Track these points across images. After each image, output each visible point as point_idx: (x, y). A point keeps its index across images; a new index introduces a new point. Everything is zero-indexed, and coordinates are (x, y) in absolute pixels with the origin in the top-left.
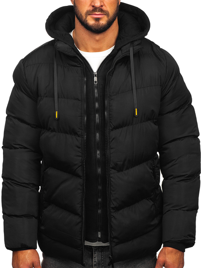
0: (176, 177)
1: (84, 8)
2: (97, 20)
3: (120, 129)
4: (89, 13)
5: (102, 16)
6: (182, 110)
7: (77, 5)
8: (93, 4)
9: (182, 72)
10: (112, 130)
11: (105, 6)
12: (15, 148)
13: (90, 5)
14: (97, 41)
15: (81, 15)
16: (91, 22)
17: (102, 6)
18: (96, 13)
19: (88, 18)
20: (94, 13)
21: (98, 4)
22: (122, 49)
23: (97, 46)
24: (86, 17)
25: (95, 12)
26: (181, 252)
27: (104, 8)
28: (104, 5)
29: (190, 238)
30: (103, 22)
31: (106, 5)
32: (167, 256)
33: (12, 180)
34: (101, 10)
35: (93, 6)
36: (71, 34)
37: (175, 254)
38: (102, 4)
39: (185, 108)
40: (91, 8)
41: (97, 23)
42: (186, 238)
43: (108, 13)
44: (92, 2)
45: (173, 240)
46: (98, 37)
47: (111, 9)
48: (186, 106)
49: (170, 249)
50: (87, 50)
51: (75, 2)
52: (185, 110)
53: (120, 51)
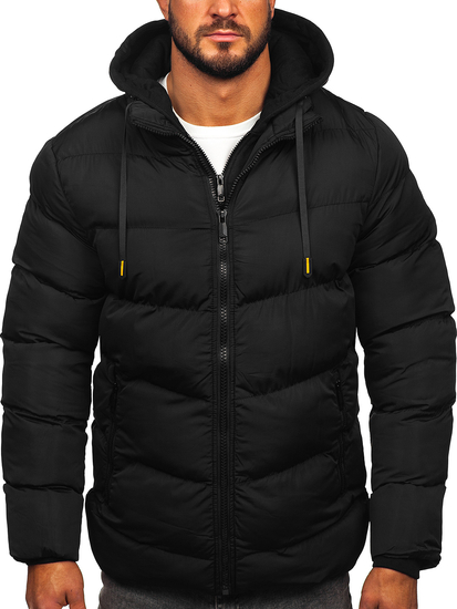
0: (401, 409)
1: (194, 21)
2: (224, 46)
3: (259, 303)
4: (204, 32)
5: (235, 38)
6: (417, 254)
7: (177, 15)
8: (213, 11)
9: (415, 167)
10: (240, 305)
11: (242, 16)
12: (27, 341)
13: (208, 13)
14: (224, 100)
15: (186, 37)
16: (209, 51)
17: (234, 15)
18: (221, 31)
19: (201, 43)
20: (217, 31)
21: (225, 10)
22: (276, 122)
23: (224, 112)
24: (198, 41)
25: (218, 28)
26: (412, 580)
27: (238, 20)
28: (239, 13)
29: (430, 548)
30: (238, 51)
31: (243, 12)
32: (383, 589)
33: (22, 409)
34: (233, 25)
35: (214, 16)
36: (164, 83)
37: (401, 584)
38: (235, 11)
39: (422, 249)
40: (209, 21)
41: (223, 54)
42: (422, 549)
43: (249, 31)
44: (212, 5)
45: (392, 552)
46: (224, 89)
47: (254, 24)
48: (425, 245)
49: (389, 572)
50: (199, 122)
51: (172, 10)
52: (423, 253)
53: (271, 129)
